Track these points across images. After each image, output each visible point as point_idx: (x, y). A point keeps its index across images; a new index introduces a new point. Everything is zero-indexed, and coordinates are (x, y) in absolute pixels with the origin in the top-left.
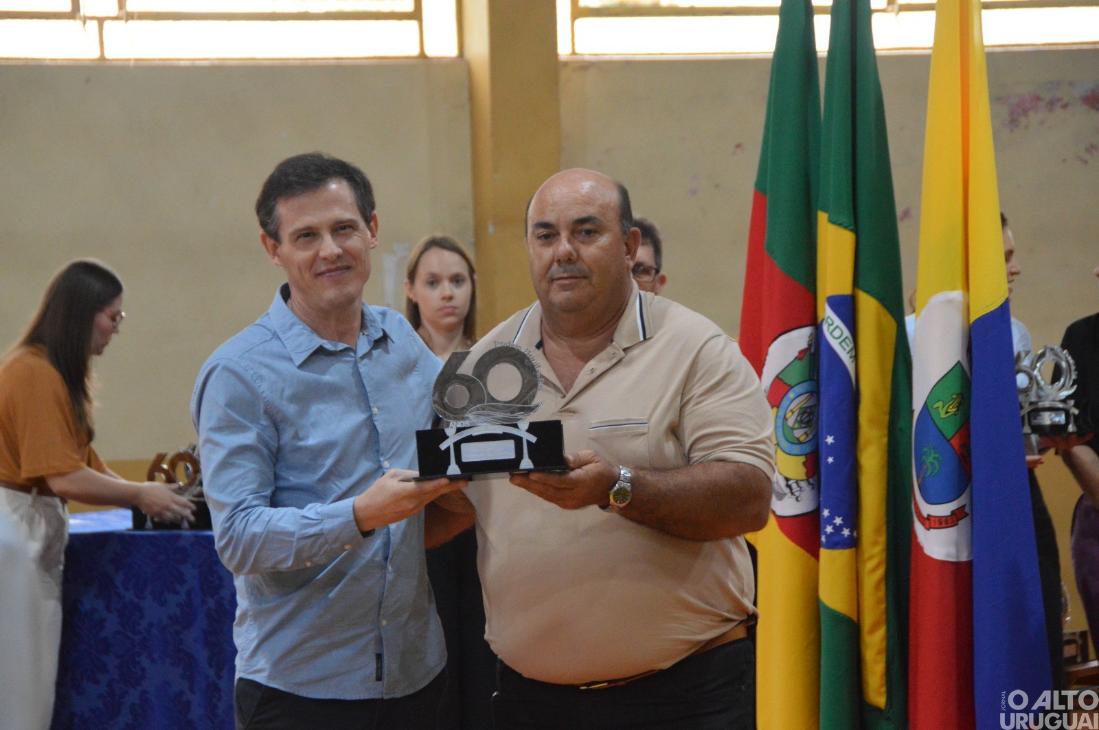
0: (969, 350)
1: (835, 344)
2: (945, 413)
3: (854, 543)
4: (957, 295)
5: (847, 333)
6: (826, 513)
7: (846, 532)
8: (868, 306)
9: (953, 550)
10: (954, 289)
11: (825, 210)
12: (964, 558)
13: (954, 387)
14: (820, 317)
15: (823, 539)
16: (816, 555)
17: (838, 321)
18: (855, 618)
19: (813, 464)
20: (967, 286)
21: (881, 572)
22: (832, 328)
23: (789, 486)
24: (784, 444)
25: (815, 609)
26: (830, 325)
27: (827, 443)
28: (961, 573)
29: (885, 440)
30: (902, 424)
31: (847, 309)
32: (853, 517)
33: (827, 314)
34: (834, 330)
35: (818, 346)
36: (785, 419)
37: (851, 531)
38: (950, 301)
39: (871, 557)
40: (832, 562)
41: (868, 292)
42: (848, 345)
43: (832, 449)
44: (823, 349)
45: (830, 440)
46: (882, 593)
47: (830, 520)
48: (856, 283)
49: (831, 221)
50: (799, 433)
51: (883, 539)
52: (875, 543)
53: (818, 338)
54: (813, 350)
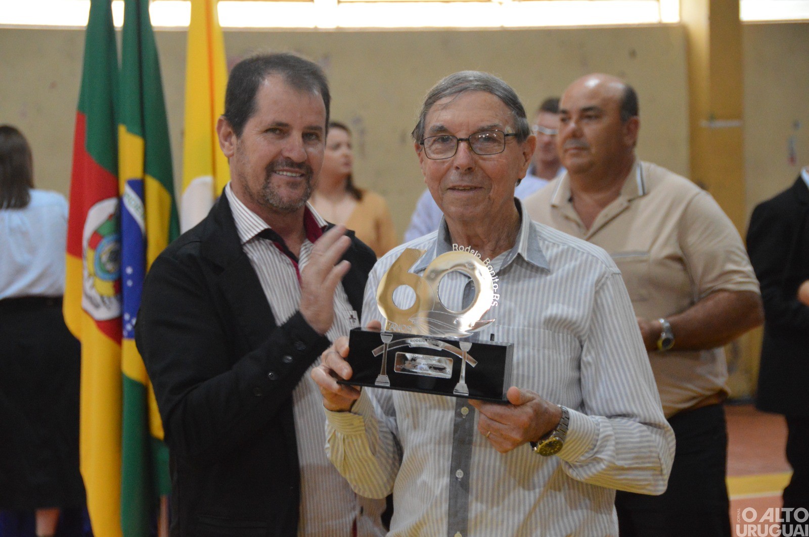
1: (132, 211)
4: (208, 179)
5: (139, 202)
6: (127, 317)
8: (153, 185)
10: (206, 175)
11: (124, 123)
14: (121, 191)
15: (125, 333)
16: (120, 343)
17: (133, 195)
18: (145, 383)
19: (119, 287)
20: (214, 172)
22: (129, 199)
23: (103, 301)
24: (99, 273)
25: (120, 378)
26: (128, 196)
27: (127, 273)
31: (139, 187)
33: (127, 191)
34: (131, 201)
35: (121, 212)
36: (100, 258)
38: (204, 183)
41: (154, 176)
42: (140, 211)
43: (130, 277)
44: (124, 214)
45: (129, 270)
47: (129, 321)
48: (146, 169)
49: (130, 130)
50: (110, 267)
53: (121, 207)
54: (117, 214)
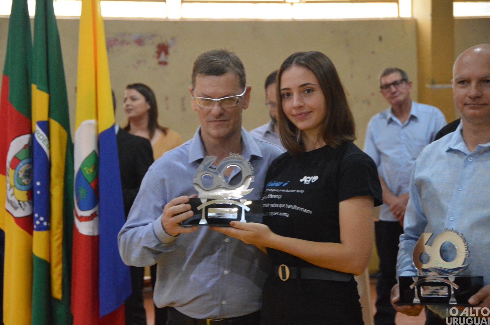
0: (98, 145)
1: (40, 142)
2: (88, 172)
3: (48, 228)
4: (93, 121)
5: (45, 137)
6: (36, 215)
7: (45, 224)
8: (55, 126)
9: (91, 231)
10: (91, 118)
11: (35, 83)
12: (96, 234)
13: (92, 161)
14: (33, 130)
15: (35, 227)
16: (31, 233)
17: (41, 132)
18: (48, 260)
19: (31, 194)
20: (97, 118)
21: (60, 241)
22: (39, 135)
23: (20, 204)
24: (18, 185)
25: (31, 258)
26: (38, 134)
27: (36, 185)
28: (94, 240)
29: (62, 184)
30: (69, 177)
31: (45, 127)
32: (48, 217)
33: (37, 129)
34: (40, 136)
35: (33, 143)
36: (18, 175)
37: (48, 223)
38: (90, 124)
39: (56, 234)
40: (39, 237)
41: (55, 120)
42: (46, 143)
43: (39, 188)
44: (35, 145)
45: (38, 184)
46: (60, 250)
47: (38, 219)
48: (50, 115)
49: (38, 88)
50: (25, 181)
51: (61, 226)
52: (58, 228)
53: (33, 139)
54: (30, 145)
